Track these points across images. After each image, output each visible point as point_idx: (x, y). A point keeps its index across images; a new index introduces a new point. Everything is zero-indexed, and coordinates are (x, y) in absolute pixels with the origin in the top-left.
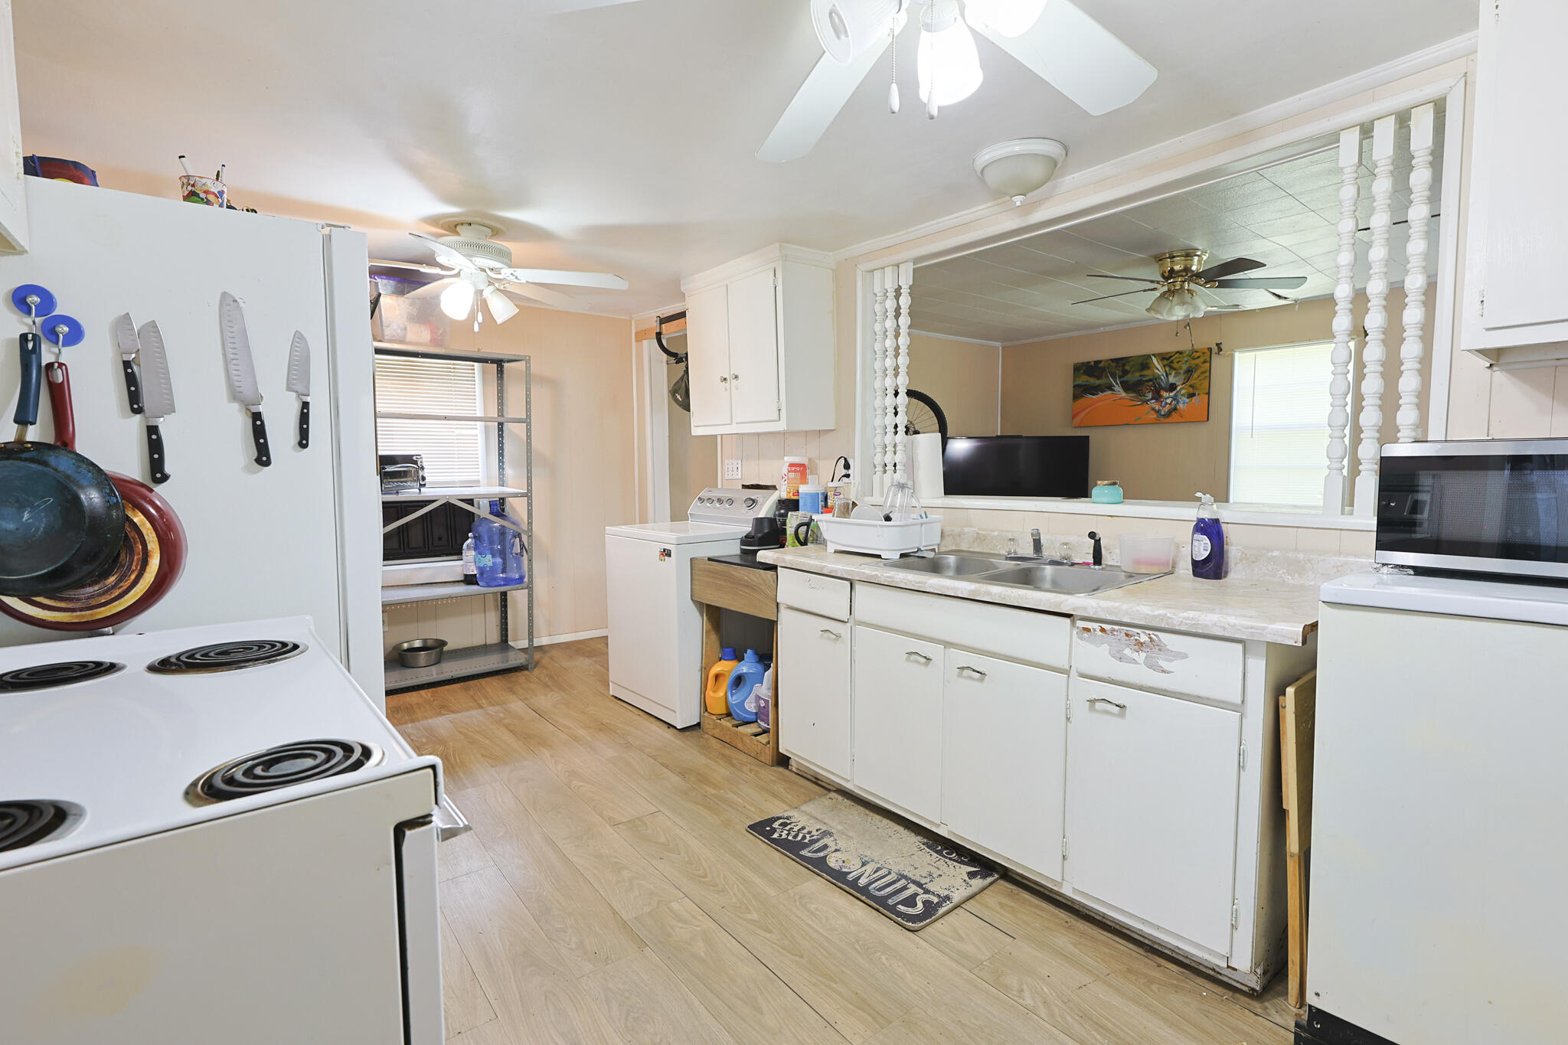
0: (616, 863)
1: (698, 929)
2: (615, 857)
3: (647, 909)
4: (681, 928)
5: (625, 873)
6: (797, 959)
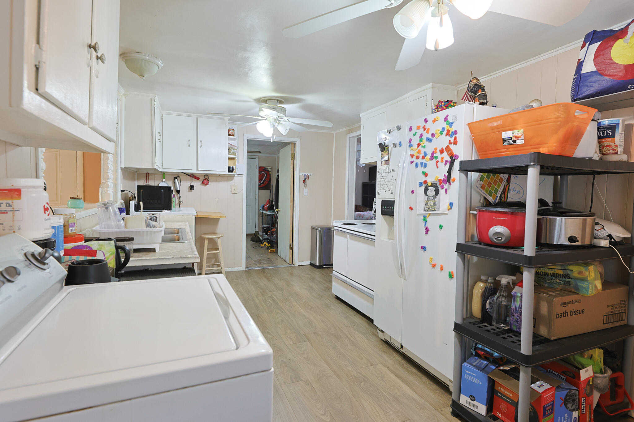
0: (308, 361)
1: (287, 336)
2: (308, 363)
3: (301, 343)
4: (292, 337)
5: (305, 356)
6: (265, 326)
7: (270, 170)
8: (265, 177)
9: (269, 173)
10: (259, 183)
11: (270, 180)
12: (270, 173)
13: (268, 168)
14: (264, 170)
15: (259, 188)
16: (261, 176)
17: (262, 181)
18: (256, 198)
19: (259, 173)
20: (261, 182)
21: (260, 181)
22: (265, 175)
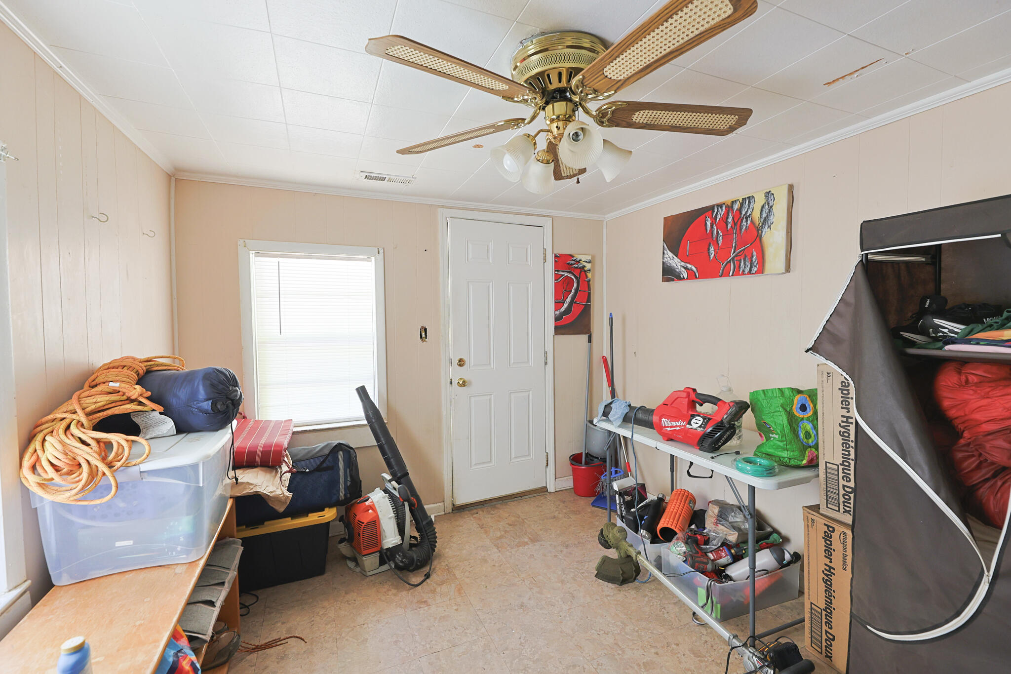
7: (588, 266)
8: (573, 291)
9: (587, 277)
10: (557, 313)
11: (589, 300)
12: (589, 275)
13: (584, 258)
14: (569, 268)
15: (556, 328)
16: (562, 288)
17: (565, 306)
18: (546, 363)
19: (557, 277)
20: (563, 309)
21: (558, 304)
22: (575, 285)
